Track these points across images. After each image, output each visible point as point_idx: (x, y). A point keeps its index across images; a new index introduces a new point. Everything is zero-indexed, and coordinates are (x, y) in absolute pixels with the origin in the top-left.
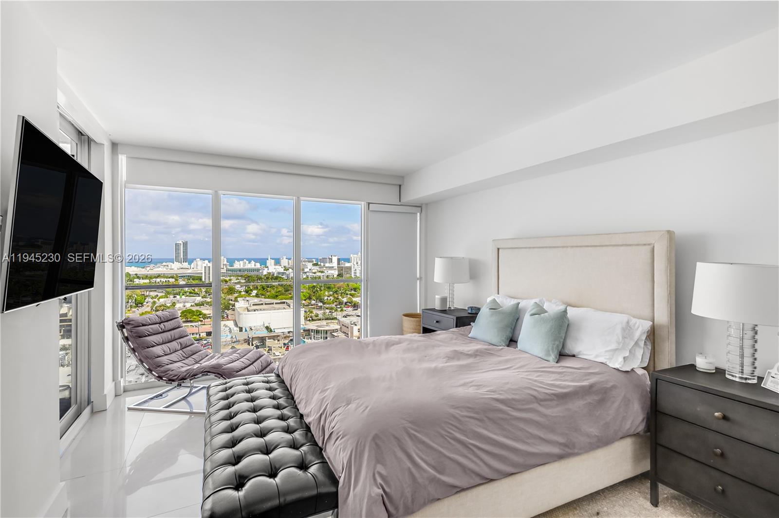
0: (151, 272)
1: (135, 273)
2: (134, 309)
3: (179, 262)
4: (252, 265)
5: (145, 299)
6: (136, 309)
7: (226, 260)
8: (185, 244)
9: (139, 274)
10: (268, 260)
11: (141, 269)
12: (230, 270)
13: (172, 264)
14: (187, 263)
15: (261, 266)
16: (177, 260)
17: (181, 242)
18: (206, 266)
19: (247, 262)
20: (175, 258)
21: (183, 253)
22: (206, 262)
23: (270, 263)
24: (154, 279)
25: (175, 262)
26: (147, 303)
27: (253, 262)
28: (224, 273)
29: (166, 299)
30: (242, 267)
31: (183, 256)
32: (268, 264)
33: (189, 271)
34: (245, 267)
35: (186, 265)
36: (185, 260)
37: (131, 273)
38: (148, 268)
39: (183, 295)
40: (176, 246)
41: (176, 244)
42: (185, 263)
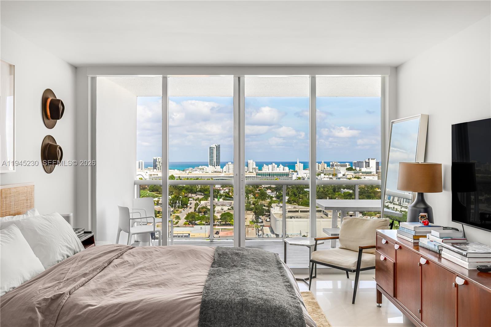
0: (190, 175)
1: (178, 176)
2: (181, 210)
3: (213, 166)
4: (281, 169)
5: (189, 201)
6: (182, 210)
7: (255, 164)
8: (218, 148)
9: (182, 177)
10: (297, 164)
11: (182, 172)
12: (260, 174)
13: (207, 167)
14: (220, 167)
15: (289, 170)
16: (211, 164)
17: (214, 146)
19: (276, 166)
20: (209, 161)
21: (216, 157)
23: (299, 167)
25: (209, 166)
26: (190, 204)
27: (281, 165)
28: (254, 177)
29: (206, 201)
30: (270, 171)
31: (216, 160)
32: (297, 169)
33: (223, 175)
34: (274, 171)
35: (218, 168)
36: (218, 163)
37: (175, 176)
38: (188, 171)
39: (220, 198)
40: (210, 149)
41: (210, 148)
42: (217, 166)
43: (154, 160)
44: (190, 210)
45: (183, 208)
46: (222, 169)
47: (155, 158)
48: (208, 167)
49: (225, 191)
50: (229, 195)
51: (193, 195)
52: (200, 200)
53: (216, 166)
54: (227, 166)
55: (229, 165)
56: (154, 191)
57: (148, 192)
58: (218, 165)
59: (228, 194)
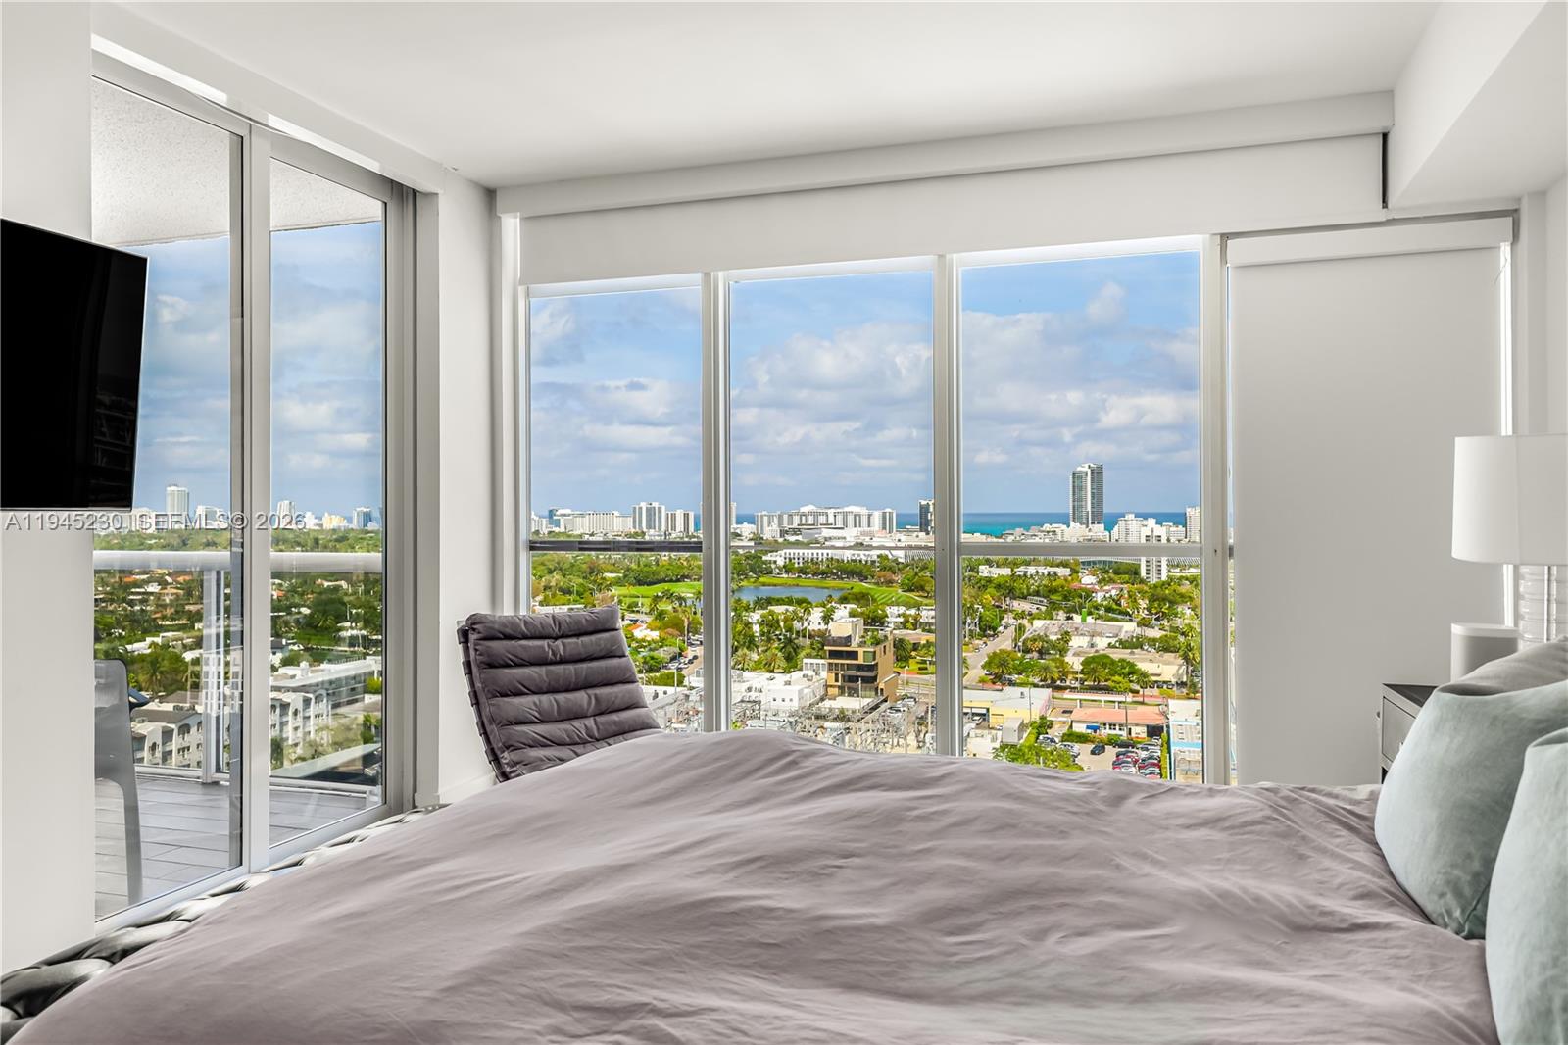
2: (977, 642)
3: (1081, 523)
5: (1002, 618)
6: (981, 642)
8: (1097, 473)
11: (995, 540)
13: (1064, 527)
14: (1102, 526)
16: (1077, 518)
17: (1086, 469)
18: (1149, 534)
20: (1071, 510)
21: (1093, 497)
22: (1151, 522)
24: (1022, 568)
25: (1072, 524)
26: (1006, 628)
29: (1048, 622)
31: (1093, 507)
35: (1098, 531)
36: (1098, 517)
38: (1010, 539)
39: (1090, 613)
40: (1074, 478)
41: (1074, 474)
42: (1096, 526)
43: (922, 507)
44: (1004, 642)
45: (985, 636)
46: (1107, 533)
47: (924, 502)
48: (1068, 527)
49: (1108, 595)
50: (1120, 605)
51: (1016, 603)
52: (1032, 617)
53: (1093, 523)
54: (1121, 523)
55: (1130, 523)
56: (913, 591)
57: (900, 591)
58: (1098, 523)
59: (1116, 604)
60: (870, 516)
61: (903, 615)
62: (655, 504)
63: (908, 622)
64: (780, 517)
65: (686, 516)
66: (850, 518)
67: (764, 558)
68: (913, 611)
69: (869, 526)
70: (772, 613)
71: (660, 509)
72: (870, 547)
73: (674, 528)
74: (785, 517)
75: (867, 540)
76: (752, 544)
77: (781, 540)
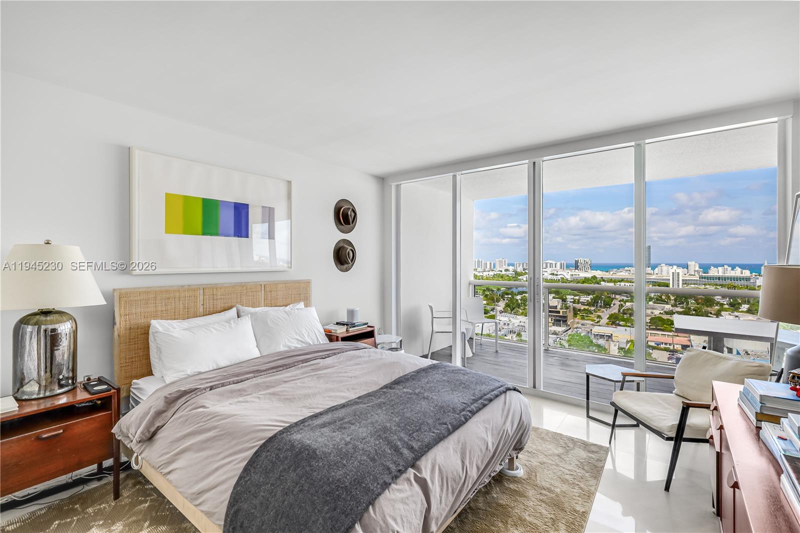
43: (576, 261)
44: (614, 310)
45: (606, 308)
46: (652, 271)
47: (576, 259)
50: (662, 298)
51: (617, 296)
52: (625, 302)
53: (646, 267)
54: (659, 267)
55: (663, 267)
58: (648, 267)
59: (660, 297)
60: (556, 264)
61: (573, 299)
62: (480, 260)
63: (575, 301)
64: (523, 264)
65: (491, 263)
66: (549, 265)
67: (519, 278)
68: (577, 298)
69: (556, 267)
70: (525, 296)
71: (482, 261)
72: (557, 275)
73: (486, 267)
74: (525, 264)
75: (555, 273)
76: (514, 273)
77: (524, 272)
